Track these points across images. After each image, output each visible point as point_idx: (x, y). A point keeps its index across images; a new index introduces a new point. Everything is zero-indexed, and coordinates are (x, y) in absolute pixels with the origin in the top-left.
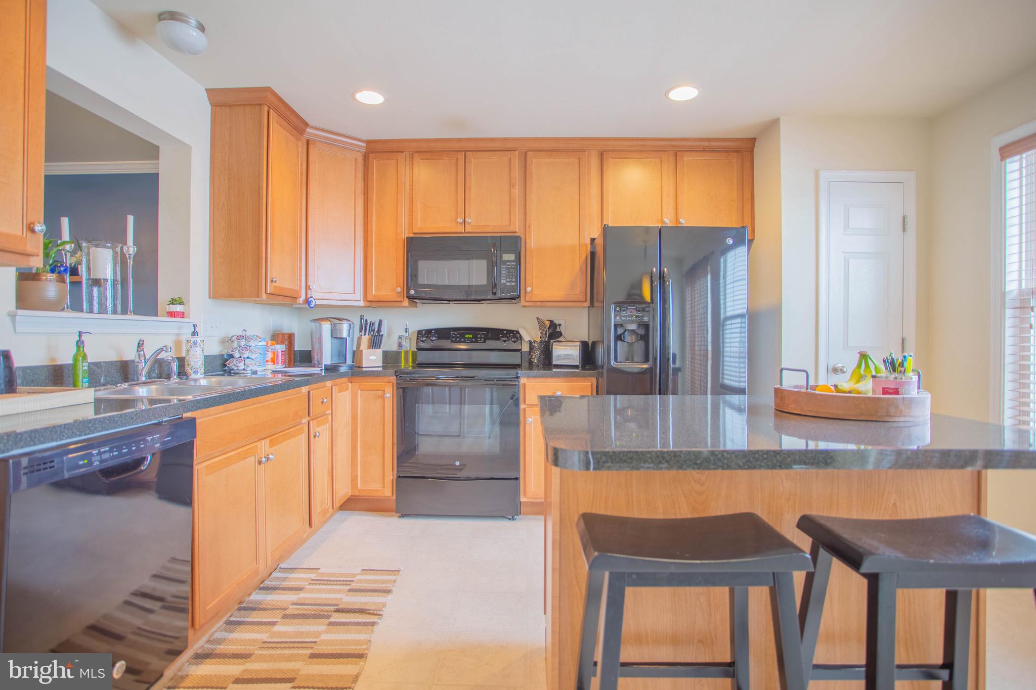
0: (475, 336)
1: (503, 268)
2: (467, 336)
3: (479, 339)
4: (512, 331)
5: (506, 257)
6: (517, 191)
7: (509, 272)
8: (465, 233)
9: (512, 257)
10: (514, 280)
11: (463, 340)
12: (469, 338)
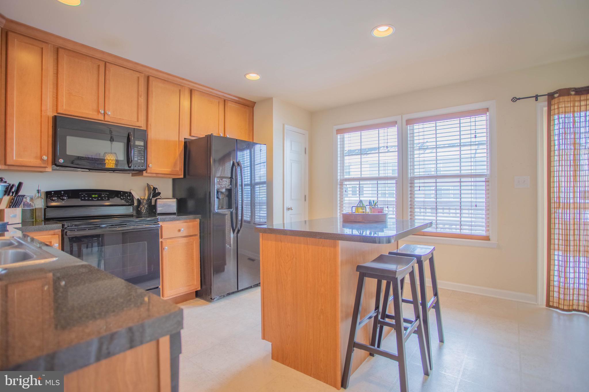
0: (100, 196)
1: (136, 150)
2: (93, 196)
3: (104, 198)
5: (138, 143)
7: (140, 153)
8: (104, 121)
9: (142, 143)
10: (143, 158)
11: (90, 199)
12: (95, 198)
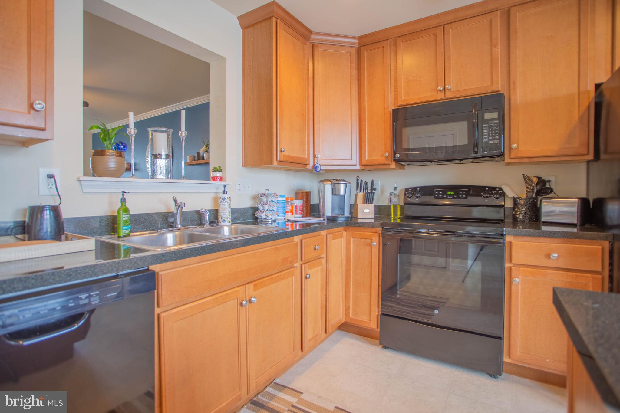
0: (457, 193)
1: (485, 127)
2: (449, 193)
3: (461, 196)
4: (494, 188)
5: (487, 116)
6: (499, 51)
7: (492, 130)
8: (445, 99)
9: (495, 115)
10: (497, 137)
11: (445, 196)
12: (451, 195)
